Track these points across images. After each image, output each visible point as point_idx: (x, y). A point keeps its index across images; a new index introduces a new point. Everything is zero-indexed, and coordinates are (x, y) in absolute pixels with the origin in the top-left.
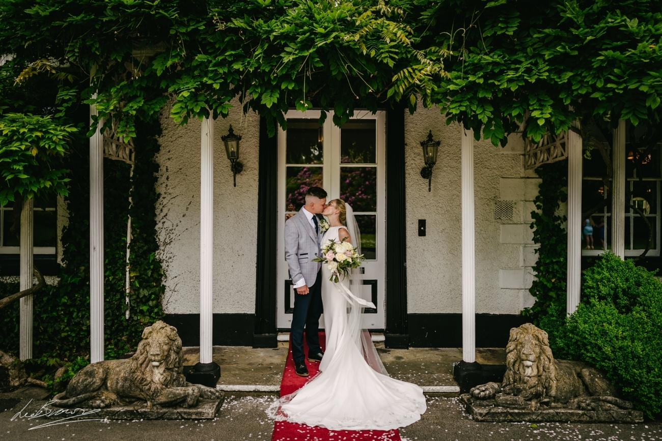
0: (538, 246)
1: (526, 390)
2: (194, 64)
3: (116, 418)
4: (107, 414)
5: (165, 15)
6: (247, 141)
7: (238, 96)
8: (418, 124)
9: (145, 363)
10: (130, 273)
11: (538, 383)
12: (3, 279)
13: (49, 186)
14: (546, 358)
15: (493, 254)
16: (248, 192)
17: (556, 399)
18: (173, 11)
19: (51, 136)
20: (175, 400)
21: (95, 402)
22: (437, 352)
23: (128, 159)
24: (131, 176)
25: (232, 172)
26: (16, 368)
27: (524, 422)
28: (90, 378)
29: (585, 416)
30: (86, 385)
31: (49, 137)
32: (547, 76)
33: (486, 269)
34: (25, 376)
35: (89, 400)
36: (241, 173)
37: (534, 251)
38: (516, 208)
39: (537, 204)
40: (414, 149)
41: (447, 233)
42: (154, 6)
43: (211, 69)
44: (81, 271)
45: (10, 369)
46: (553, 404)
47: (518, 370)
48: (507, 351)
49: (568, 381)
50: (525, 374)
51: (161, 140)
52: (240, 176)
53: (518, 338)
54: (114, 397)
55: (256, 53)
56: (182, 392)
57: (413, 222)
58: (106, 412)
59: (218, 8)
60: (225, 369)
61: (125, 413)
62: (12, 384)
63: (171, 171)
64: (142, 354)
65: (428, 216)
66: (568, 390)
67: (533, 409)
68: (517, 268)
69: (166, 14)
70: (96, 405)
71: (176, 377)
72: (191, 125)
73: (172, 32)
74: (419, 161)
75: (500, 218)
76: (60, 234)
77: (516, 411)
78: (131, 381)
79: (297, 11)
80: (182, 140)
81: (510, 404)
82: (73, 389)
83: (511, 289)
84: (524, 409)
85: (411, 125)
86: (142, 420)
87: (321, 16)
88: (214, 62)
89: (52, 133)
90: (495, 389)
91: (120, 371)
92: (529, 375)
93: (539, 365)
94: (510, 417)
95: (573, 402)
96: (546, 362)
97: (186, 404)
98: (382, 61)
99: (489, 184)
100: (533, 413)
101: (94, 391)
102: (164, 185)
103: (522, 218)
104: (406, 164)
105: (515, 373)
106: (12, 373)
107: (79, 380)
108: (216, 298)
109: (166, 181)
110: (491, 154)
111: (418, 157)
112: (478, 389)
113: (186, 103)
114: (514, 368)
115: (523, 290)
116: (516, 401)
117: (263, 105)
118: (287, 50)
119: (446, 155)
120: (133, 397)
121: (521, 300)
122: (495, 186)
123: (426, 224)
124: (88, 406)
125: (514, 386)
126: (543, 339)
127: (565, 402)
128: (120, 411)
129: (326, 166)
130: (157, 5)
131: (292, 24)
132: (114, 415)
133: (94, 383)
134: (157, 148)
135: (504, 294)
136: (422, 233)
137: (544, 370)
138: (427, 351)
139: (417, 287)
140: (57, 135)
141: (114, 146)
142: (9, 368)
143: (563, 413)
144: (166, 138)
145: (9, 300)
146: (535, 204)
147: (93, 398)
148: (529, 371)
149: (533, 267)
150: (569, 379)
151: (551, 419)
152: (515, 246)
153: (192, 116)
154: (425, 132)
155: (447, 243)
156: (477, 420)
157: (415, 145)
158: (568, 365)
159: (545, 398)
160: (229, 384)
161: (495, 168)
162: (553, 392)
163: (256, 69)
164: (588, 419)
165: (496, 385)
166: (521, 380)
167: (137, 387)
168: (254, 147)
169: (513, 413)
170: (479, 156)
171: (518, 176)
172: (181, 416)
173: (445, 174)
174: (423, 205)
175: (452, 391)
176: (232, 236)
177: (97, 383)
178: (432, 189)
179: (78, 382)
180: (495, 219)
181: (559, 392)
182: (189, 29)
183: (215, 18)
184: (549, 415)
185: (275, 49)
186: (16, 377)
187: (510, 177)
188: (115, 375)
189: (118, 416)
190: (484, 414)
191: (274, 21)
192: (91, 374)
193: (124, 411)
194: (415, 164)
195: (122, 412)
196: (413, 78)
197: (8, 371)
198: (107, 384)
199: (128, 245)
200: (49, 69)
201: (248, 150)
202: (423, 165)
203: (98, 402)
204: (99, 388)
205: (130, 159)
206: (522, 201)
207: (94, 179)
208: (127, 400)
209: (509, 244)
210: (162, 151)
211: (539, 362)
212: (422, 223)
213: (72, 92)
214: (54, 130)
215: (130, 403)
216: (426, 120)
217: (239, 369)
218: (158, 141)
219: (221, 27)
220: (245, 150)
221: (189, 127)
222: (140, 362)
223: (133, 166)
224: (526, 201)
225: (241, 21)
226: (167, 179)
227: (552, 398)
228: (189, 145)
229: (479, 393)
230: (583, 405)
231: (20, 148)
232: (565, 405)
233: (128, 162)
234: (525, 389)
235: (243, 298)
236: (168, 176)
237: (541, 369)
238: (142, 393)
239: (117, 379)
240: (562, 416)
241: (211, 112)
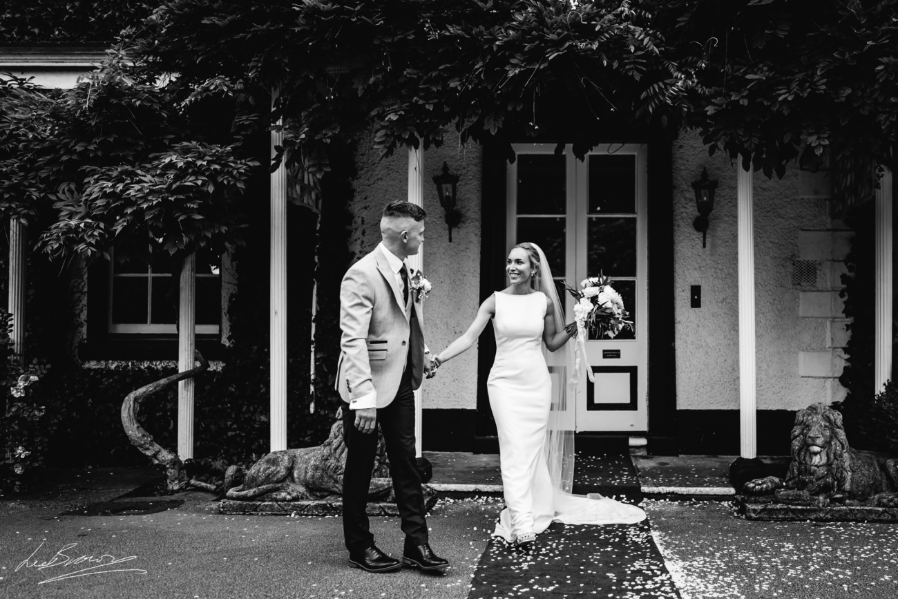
0: (849, 321)
1: (813, 484)
2: (402, 80)
3: (305, 513)
4: (294, 508)
5: (368, 22)
6: (466, 184)
7: (455, 121)
8: (690, 160)
9: (340, 448)
10: (315, 355)
11: (827, 474)
12: (153, 364)
13: (224, 232)
14: (838, 443)
15: (790, 331)
16: (468, 250)
17: (852, 495)
18: (377, 18)
19: (231, 169)
20: (376, 493)
21: (280, 495)
22: (715, 459)
23: (314, 207)
24: (318, 228)
25: (447, 225)
26: (176, 467)
27: (808, 521)
28: (274, 466)
29: (886, 514)
30: (269, 475)
31: (228, 170)
32: (824, 90)
33: (782, 351)
34: (186, 478)
35: (272, 492)
36: (459, 225)
37: (845, 327)
38: (820, 270)
39: (849, 264)
40: (684, 193)
41: (729, 303)
42: (355, 11)
43: (421, 87)
44: (254, 351)
45: (168, 468)
46: (847, 501)
47: (804, 459)
48: (792, 437)
49: (866, 472)
50: (812, 463)
51: (355, 183)
52: (456, 229)
53: (805, 421)
54: (302, 489)
55: (476, 67)
56: (385, 483)
57: (684, 288)
58: (294, 506)
59: (430, 13)
60: (438, 472)
61: (316, 507)
62: (170, 487)
63: (367, 224)
64: (336, 438)
65: (704, 282)
66: (866, 484)
67: (821, 505)
68: (822, 349)
69: (369, 20)
70: (281, 497)
71: (378, 466)
72: (394, 163)
73: (376, 42)
74: (691, 209)
75: (799, 284)
76: (225, 305)
77: (799, 507)
78: (323, 470)
79: (524, 15)
80: (382, 183)
81: (792, 500)
82: (252, 480)
83: (815, 378)
84: (809, 505)
85: (680, 161)
86: (336, 516)
87: (553, 21)
88: (425, 77)
89: (231, 167)
90: (775, 483)
91: (309, 459)
92: (816, 463)
93: (829, 451)
94: (791, 515)
95: (873, 499)
96: (838, 448)
97: (391, 497)
98: (626, 73)
99: (785, 239)
100: (821, 510)
101: (278, 482)
102: (359, 242)
103: (829, 283)
104: (675, 213)
105: (800, 463)
106: (171, 473)
107: (260, 468)
108: (426, 388)
109: (361, 236)
110: (788, 200)
111: (690, 204)
112: (753, 483)
113: (392, 129)
114: (799, 458)
115: (831, 380)
116: (800, 495)
117: (486, 130)
118: (512, 62)
119: (727, 201)
120: (325, 490)
121: (829, 392)
122: (793, 241)
123: (702, 292)
124: (272, 499)
125: (799, 478)
126: (835, 420)
127: (864, 499)
128: (309, 505)
129: (569, 217)
130: (358, 11)
131: (518, 30)
132: (303, 510)
133: (278, 472)
134: (350, 194)
135: (805, 384)
136: (696, 303)
137: (835, 458)
138: (702, 458)
139: (689, 375)
140: (238, 169)
141: (298, 188)
142: (168, 466)
143: (858, 510)
144: (362, 180)
145: (167, 382)
146: (846, 264)
147: (277, 490)
148: (816, 460)
149: (844, 349)
150: (869, 471)
151: (843, 517)
152: (820, 320)
153: (398, 145)
154: (699, 170)
155: (729, 316)
156: (749, 518)
157: (685, 187)
158: (868, 455)
159: (837, 494)
160: (443, 483)
161: (792, 218)
162: (847, 486)
163: (476, 85)
164: (890, 518)
165: (777, 480)
166: (808, 472)
167: (331, 477)
168: (476, 192)
169: (795, 509)
170: (770, 202)
171: (822, 227)
172: (385, 511)
173: (725, 225)
174: (697, 266)
175: (725, 494)
176: (447, 307)
177: (282, 472)
178: (708, 244)
179: (259, 471)
180: (793, 285)
181: (854, 486)
182: (396, 39)
183: (427, 25)
184: (841, 513)
185: (499, 61)
186: (176, 479)
187: (812, 229)
188: (303, 463)
189: (308, 511)
190: (759, 511)
191: (497, 27)
192: (274, 462)
193: (315, 505)
194: (686, 212)
195: (312, 506)
196: (664, 95)
197: (166, 472)
198: (293, 475)
199: (313, 317)
200: (226, 90)
201: (468, 196)
202: (697, 213)
203: (283, 494)
204: (283, 480)
205: (317, 207)
206: (829, 261)
207: (276, 226)
208: (318, 494)
209: (812, 317)
210: (357, 198)
211: (829, 449)
212: (696, 291)
213: (253, 117)
214: (233, 162)
215: (322, 497)
216: (700, 155)
217: (455, 472)
218: (351, 185)
219: (435, 35)
220: (463, 195)
221: (391, 167)
222: (334, 446)
223: (320, 216)
224: (834, 261)
225: (458, 28)
226: (363, 233)
227: (847, 494)
228: (391, 190)
229: (754, 487)
230: (885, 500)
231: (195, 183)
232: (863, 503)
233: (315, 210)
234: (811, 481)
235: (460, 389)
236: (364, 230)
237: (832, 456)
238: (337, 485)
239: (306, 468)
240: (857, 514)
241: (421, 141)
